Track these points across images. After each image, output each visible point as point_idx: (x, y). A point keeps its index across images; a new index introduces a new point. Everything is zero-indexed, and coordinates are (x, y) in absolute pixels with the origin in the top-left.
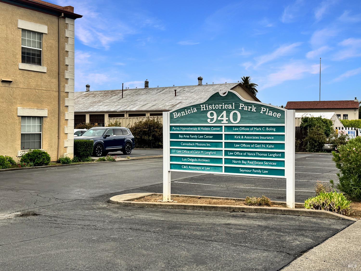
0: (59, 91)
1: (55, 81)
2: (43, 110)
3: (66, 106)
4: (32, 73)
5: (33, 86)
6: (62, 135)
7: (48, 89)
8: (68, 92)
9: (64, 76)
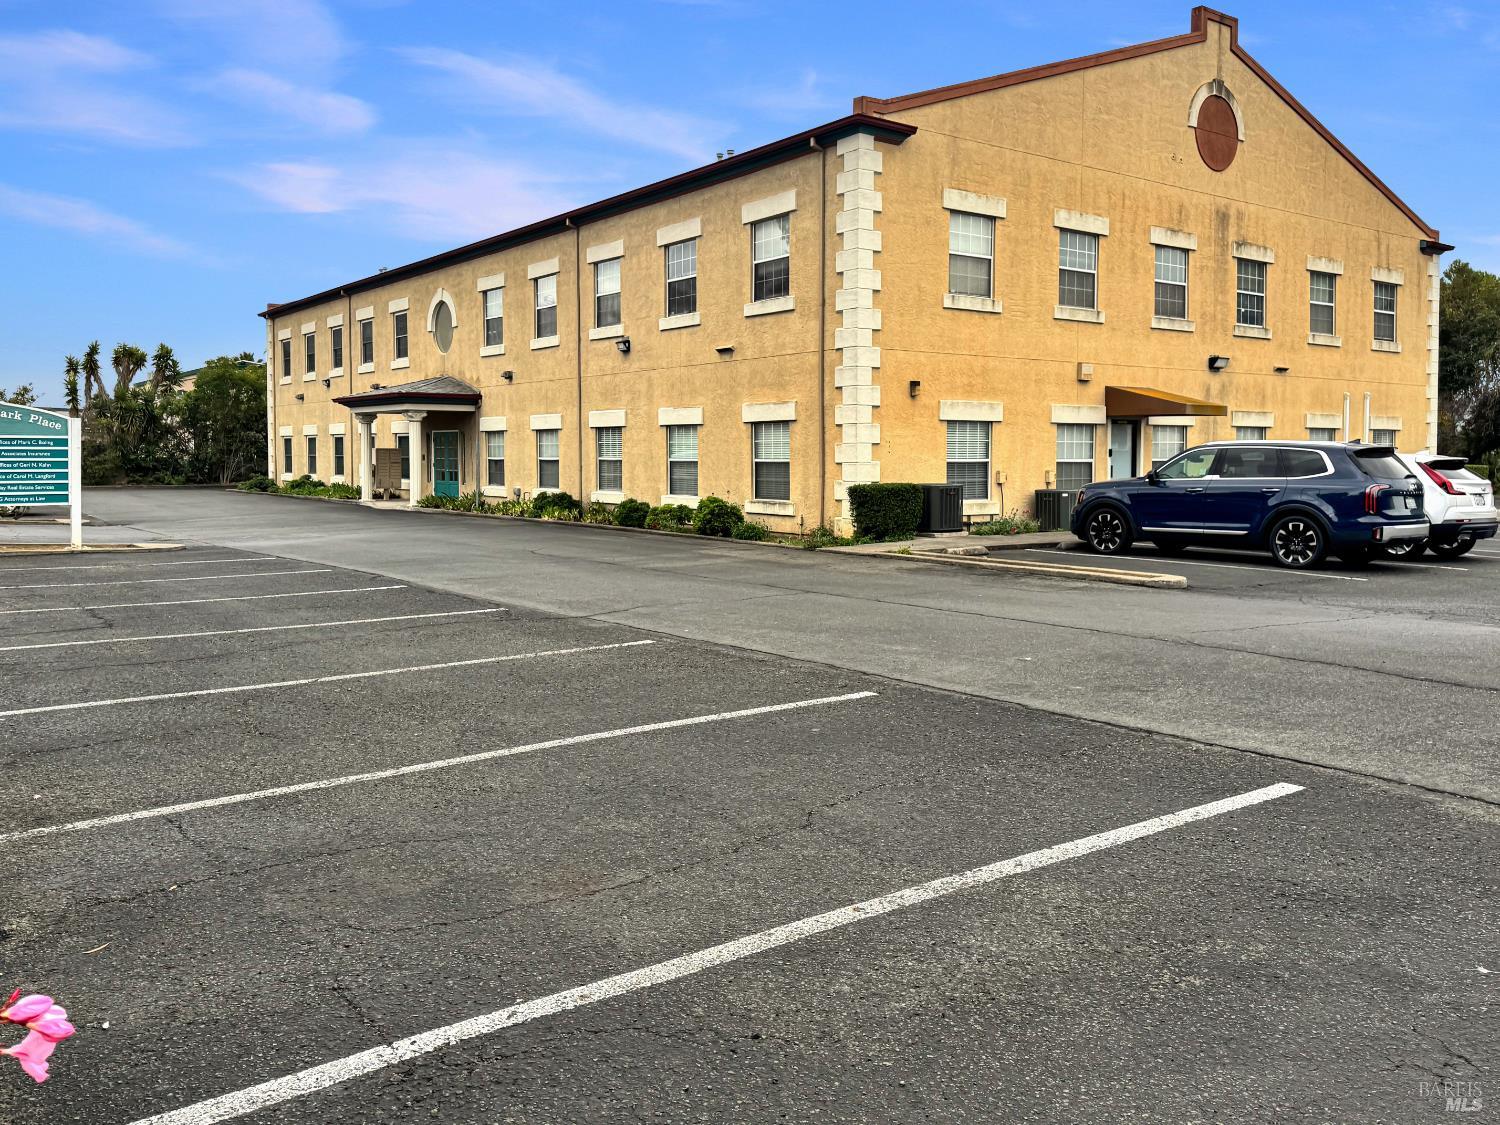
0: (823, 351)
1: (815, 324)
2: (785, 405)
3: (837, 388)
4: (769, 318)
5: (770, 350)
6: (829, 467)
7: (798, 350)
8: (841, 349)
9: (834, 305)
